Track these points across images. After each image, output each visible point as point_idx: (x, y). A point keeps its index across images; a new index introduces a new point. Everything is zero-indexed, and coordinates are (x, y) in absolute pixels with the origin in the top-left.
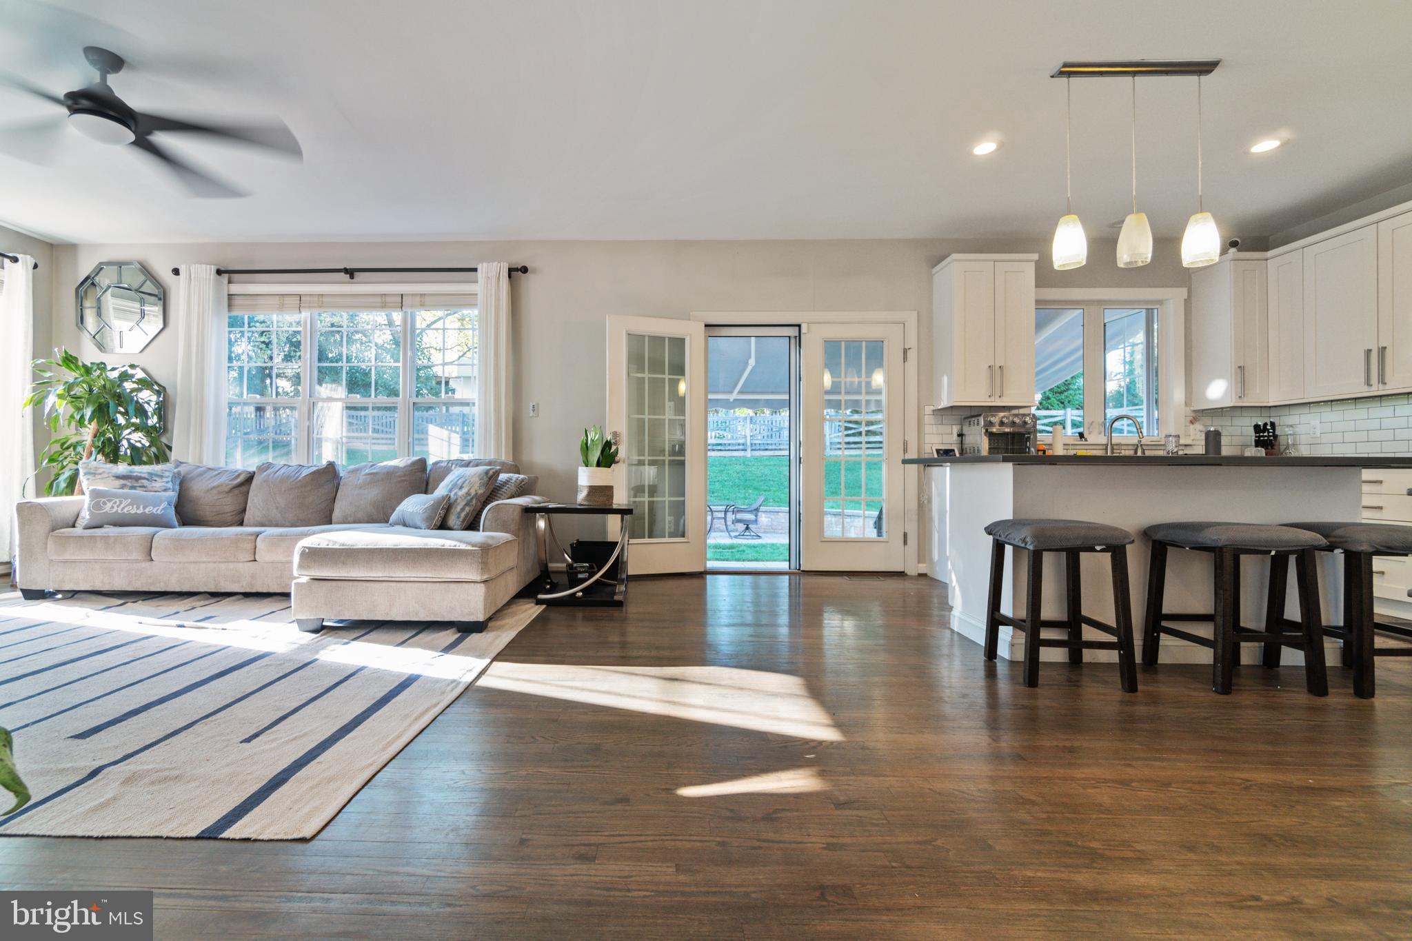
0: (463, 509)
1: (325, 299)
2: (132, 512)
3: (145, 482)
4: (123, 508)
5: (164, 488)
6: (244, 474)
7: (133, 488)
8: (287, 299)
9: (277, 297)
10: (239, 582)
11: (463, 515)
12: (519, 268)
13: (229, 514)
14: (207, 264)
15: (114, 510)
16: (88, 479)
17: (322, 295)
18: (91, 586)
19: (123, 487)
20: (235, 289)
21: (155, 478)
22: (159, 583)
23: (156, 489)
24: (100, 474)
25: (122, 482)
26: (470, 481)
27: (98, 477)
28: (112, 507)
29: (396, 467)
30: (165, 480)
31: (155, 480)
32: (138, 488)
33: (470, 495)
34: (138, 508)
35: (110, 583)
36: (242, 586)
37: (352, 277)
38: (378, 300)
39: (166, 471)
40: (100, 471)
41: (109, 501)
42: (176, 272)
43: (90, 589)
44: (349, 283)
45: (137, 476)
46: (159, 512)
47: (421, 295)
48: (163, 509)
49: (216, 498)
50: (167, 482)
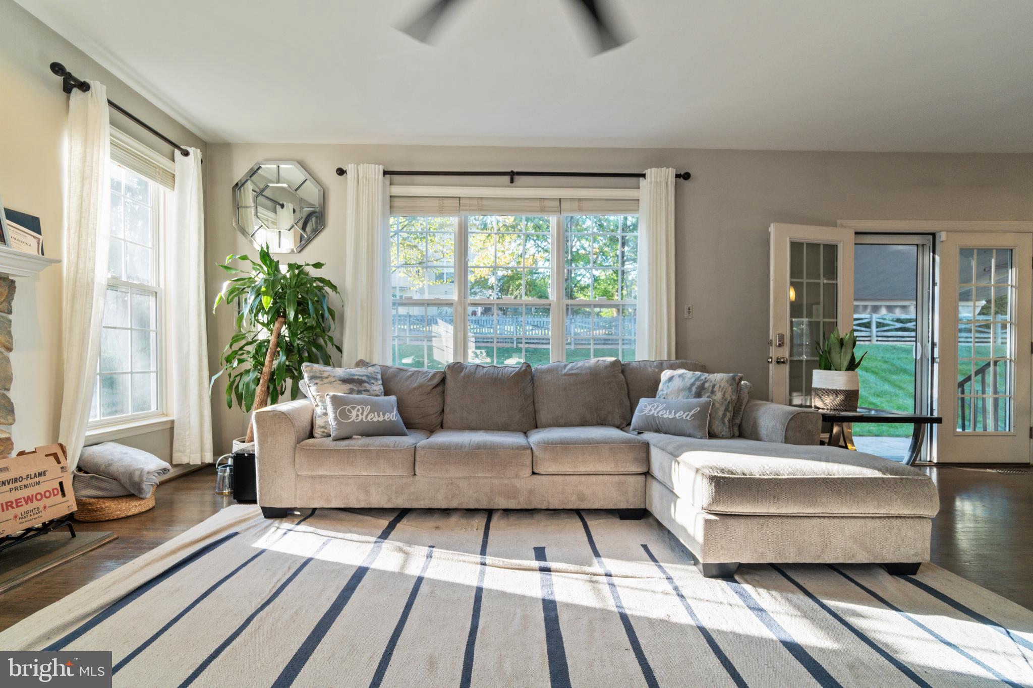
0: (724, 415)
1: (484, 202)
6: (438, 375)
7: (359, 392)
8: (446, 201)
9: (437, 200)
10: (514, 498)
11: (726, 420)
12: (682, 174)
14: (376, 164)
16: (317, 384)
17: (482, 198)
18: (344, 504)
19: (351, 391)
20: (397, 190)
21: (373, 381)
22: (424, 500)
24: (327, 378)
25: (349, 386)
26: (720, 386)
27: (326, 381)
31: (373, 383)
32: (363, 392)
33: (726, 400)
35: (365, 500)
36: (519, 503)
37: (512, 181)
38: (537, 204)
39: (377, 373)
40: (326, 374)
41: (354, 408)
42: (341, 172)
43: (343, 506)
44: (508, 187)
45: (358, 379)
47: (580, 200)
50: (381, 385)
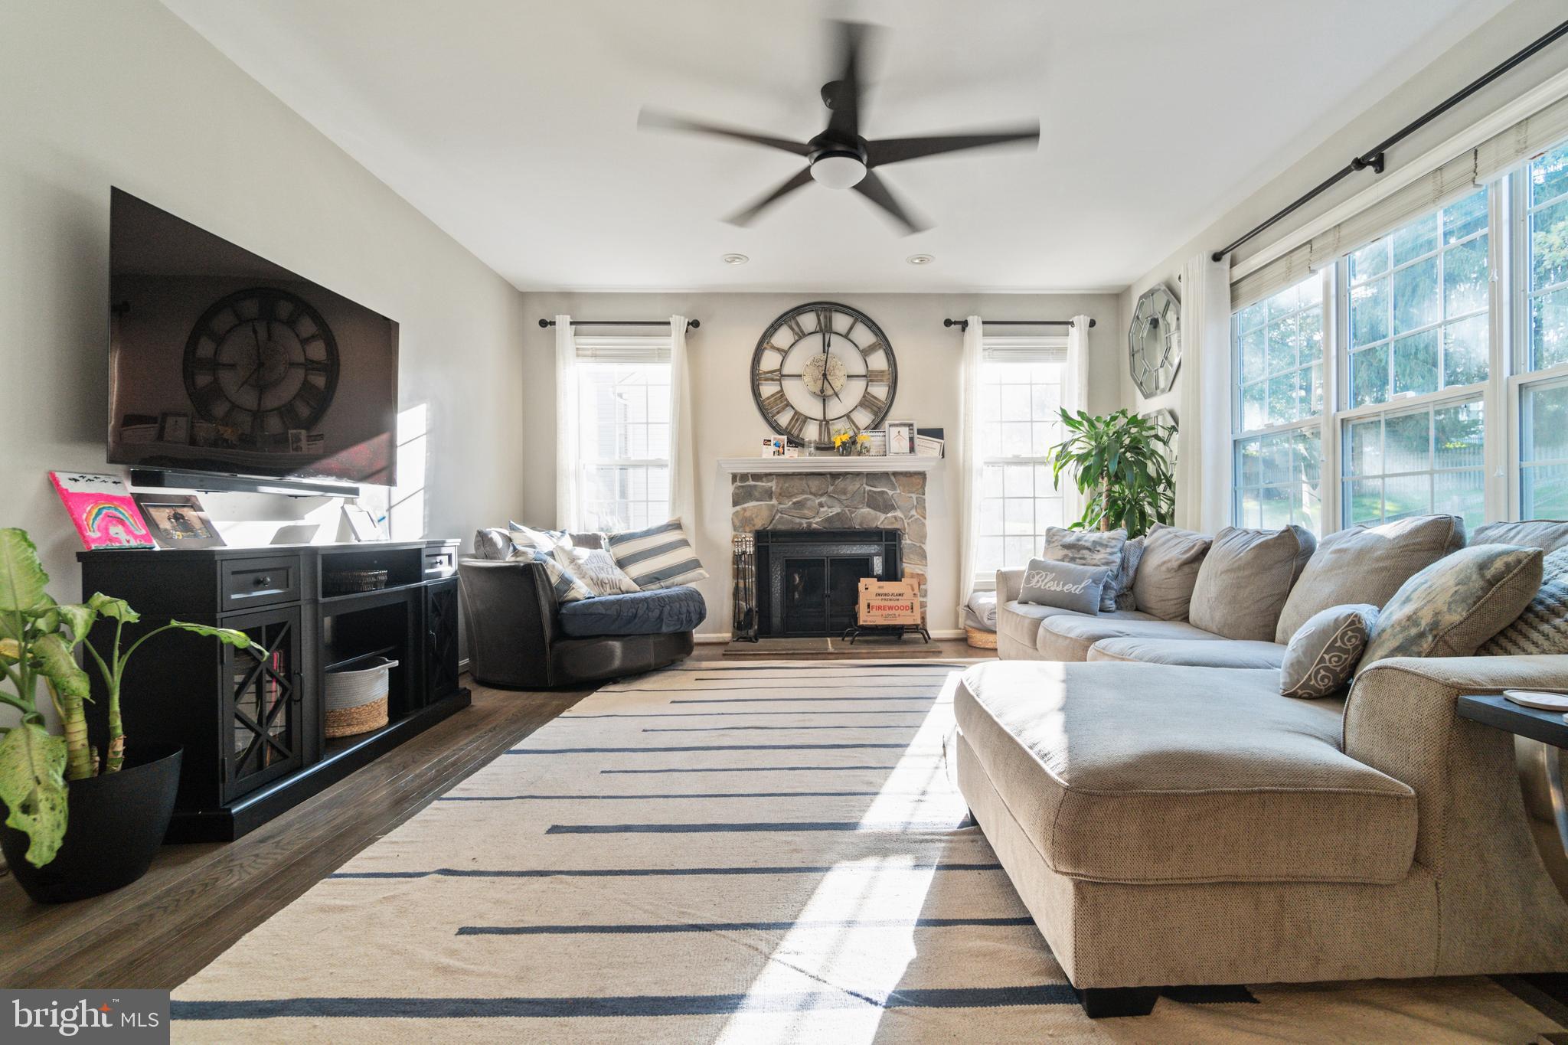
2: (1053, 589)
3: (1085, 552)
4: (1046, 584)
5: (1104, 561)
6: (1201, 544)
13: (1172, 602)
15: (1038, 585)
21: (1098, 548)
23: (1095, 562)
28: (1038, 582)
29: (1381, 538)
30: (1109, 550)
31: (1098, 551)
34: (1058, 585)
37: (1379, 165)
39: (1113, 539)
41: (1038, 574)
44: (1378, 179)
45: (1081, 545)
46: (1077, 592)
48: (1083, 588)
49: (1164, 577)
50: (1111, 554)
